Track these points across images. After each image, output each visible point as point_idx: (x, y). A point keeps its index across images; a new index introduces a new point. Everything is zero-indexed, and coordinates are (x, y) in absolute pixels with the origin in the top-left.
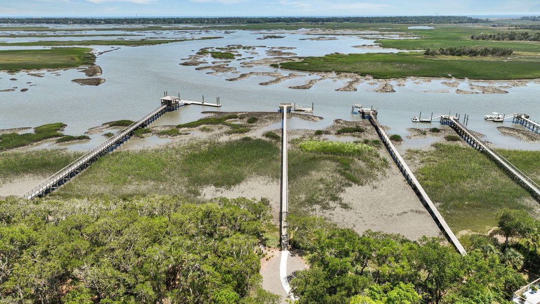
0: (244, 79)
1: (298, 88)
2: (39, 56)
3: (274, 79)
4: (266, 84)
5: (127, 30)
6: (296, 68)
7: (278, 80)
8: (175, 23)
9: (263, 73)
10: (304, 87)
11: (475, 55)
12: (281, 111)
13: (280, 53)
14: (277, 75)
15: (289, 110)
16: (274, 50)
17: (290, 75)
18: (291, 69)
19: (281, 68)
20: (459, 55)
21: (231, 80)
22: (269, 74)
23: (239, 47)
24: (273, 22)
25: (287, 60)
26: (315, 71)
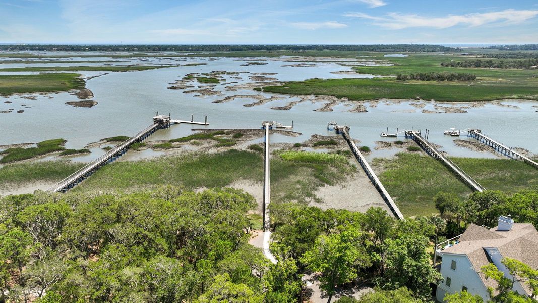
0: (230, 101)
1: (280, 108)
2: (29, 81)
3: (257, 101)
4: (250, 105)
5: (113, 56)
6: (278, 91)
7: (261, 102)
8: (160, 50)
9: (247, 96)
10: (285, 108)
11: (443, 80)
12: (264, 128)
13: (262, 78)
14: (260, 97)
15: (271, 127)
16: (257, 75)
17: (272, 97)
18: (273, 92)
19: (263, 91)
20: (429, 80)
21: (217, 102)
22: (252, 97)
23: (224, 72)
24: (256, 50)
25: (269, 84)
26: (296, 94)
